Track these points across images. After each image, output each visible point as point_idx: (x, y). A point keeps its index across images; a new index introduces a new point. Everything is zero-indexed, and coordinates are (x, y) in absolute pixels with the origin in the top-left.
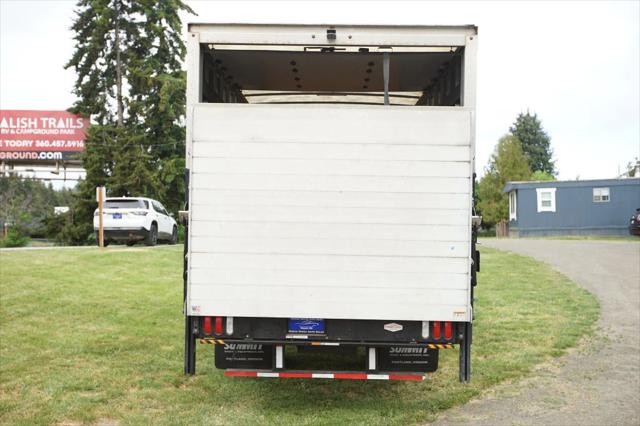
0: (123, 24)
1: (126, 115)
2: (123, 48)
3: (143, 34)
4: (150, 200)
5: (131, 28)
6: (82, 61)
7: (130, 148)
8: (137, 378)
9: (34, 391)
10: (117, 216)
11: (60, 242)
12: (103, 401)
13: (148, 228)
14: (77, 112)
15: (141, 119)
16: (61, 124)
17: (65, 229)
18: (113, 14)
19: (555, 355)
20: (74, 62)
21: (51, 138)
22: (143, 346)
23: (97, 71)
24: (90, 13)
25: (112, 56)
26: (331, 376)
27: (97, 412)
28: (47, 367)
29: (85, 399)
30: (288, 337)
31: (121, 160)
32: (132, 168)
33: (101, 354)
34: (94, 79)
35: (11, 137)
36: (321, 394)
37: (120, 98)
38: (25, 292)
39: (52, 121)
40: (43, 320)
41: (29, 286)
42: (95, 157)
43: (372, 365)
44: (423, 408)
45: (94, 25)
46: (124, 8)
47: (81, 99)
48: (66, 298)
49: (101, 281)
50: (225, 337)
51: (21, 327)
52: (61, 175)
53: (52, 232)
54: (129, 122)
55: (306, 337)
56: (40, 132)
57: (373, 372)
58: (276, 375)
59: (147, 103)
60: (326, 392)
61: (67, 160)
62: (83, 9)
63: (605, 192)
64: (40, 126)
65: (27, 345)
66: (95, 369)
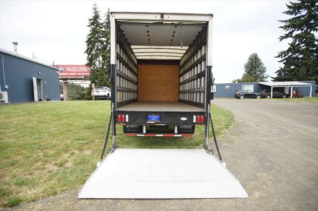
0: (100, 41)
1: (101, 66)
2: (100, 48)
3: (105, 44)
4: (107, 88)
5: (102, 42)
6: (89, 51)
7: (102, 75)
8: (99, 136)
9: (65, 140)
10: (98, 92)
11: (84, 100)
12: (87, 144)
13: (107, 95)
14: (87, 65)
15: (105, 67)
16: (84, 69)
17: (85, 97)
18: (97, 38)
19: (226, 128)
20: (87, 51)
21: (81, 72)
22: (102, 126)
23: (93, 54)
24: (91, 38)
25: (97, 50)
26: (162, 135)
27: (84, 147)
28: (71, 133)
29: (81, 143)
30: (147, 122)
31: (100, 78)
32: (103, 80)
33: (88, 129)
34: (92, 56)
35: (71, 72)
36: (158, 141)
37: (99, 61)
38: (69, 111)
39: (81, 68)
40: (73, 119)
41: (71, 110)
42: (93, 77)
43: (176, 132)
44: (191, 145)
45: (92, 41)
46: (100, 36)
47: (88, 62)
48: (81, 113)
49: (92, 109)
50: (125, 122)
51: (66, 121)
52: (84, 82)
53: (82, 97)
54: (102, 68)
55: (153, 122)
56: (78, 71)
57: (176, 134)
58: (143, 135)
59: (107, 63)
60: (159, 140)
61: (85, 78)
62: (89, 37)
63: (228, 87)
64: (78, 69)
65: (66, 126)
66: (86, 134)
